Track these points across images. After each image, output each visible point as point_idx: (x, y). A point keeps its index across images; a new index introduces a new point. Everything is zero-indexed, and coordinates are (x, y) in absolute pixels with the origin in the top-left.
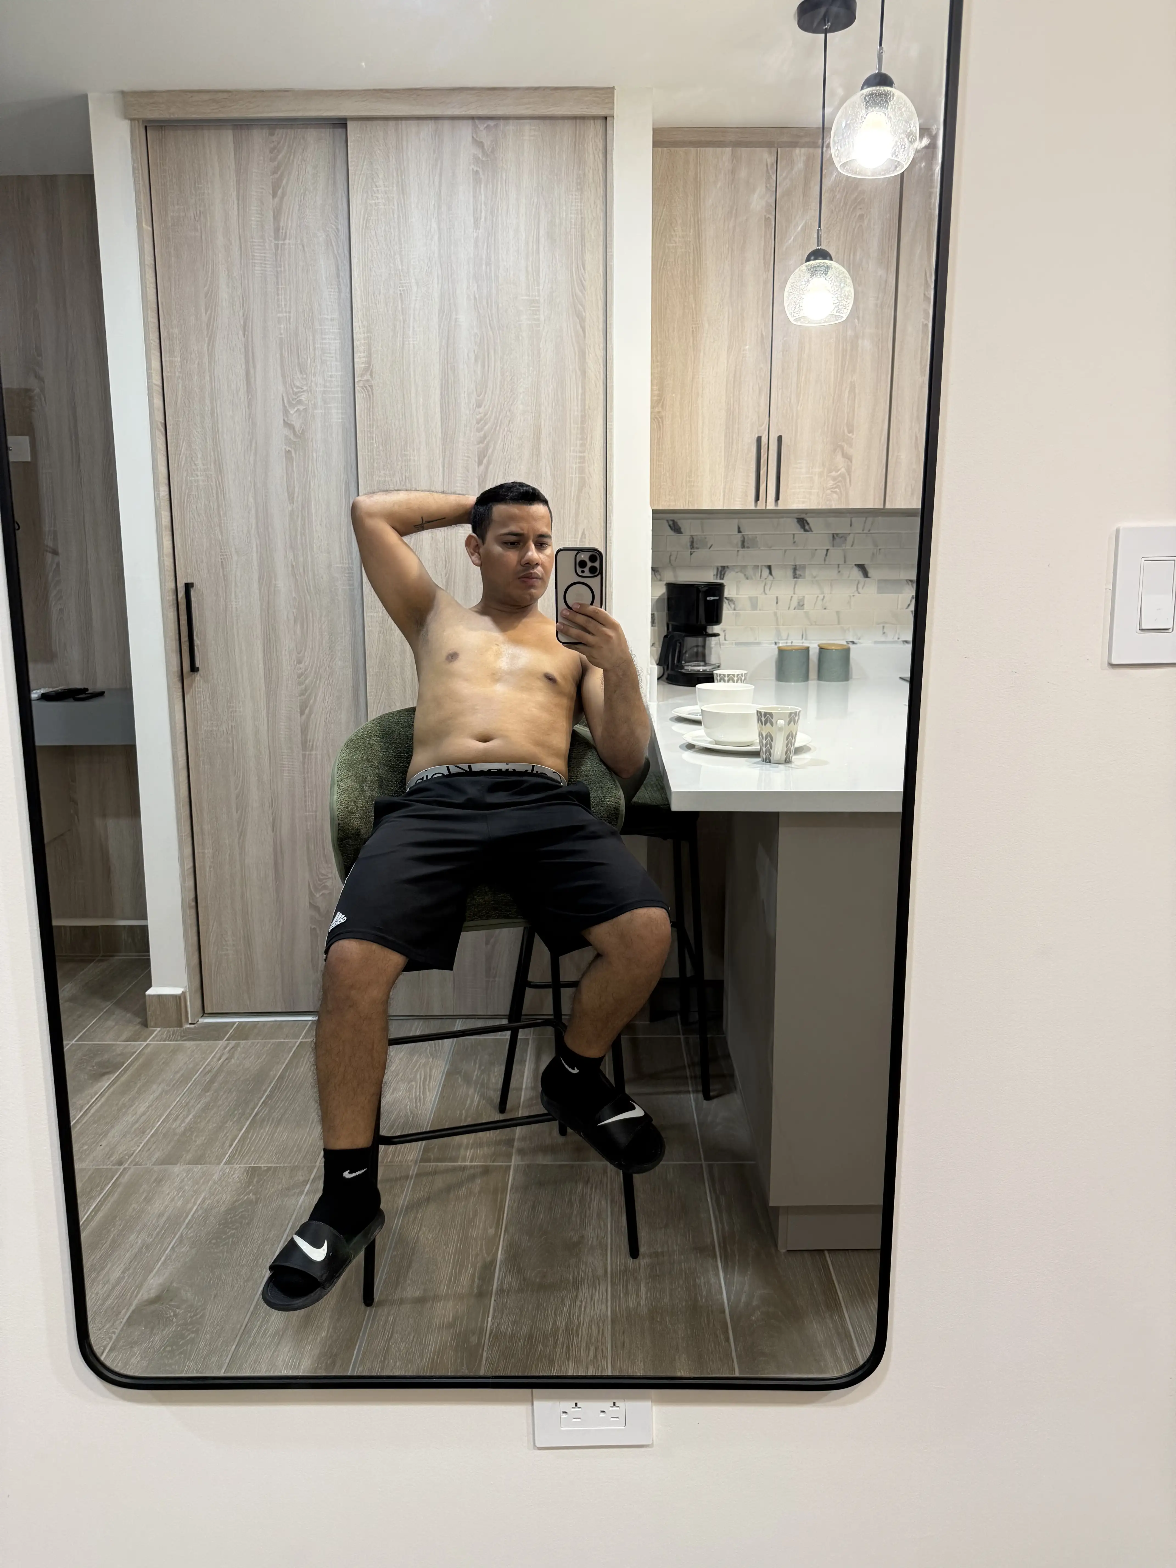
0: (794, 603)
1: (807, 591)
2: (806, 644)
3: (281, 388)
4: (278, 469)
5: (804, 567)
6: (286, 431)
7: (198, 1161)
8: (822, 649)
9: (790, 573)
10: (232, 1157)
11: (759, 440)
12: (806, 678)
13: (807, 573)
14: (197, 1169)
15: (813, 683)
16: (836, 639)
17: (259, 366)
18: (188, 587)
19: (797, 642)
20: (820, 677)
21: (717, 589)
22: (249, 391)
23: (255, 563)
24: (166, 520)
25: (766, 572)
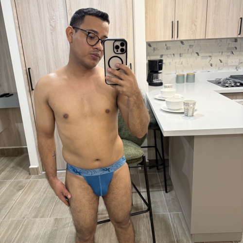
0: (180, 63)
1: (183, 60)
2: (183, 73)
3: (48, 15)
4: (49, 37)
5: (182, 54)
6: (51, 27)
7: (42, 217)
8: (187, 75)
9: (179, 55)
10: (51, 215)
11: (172, 22)
12: (184, 82)
13: (183, 55)
14: (42, 219)
15: (185, 83)
16: (191, 72)
17: (42, 10)
18: (29, 69)
19: (181, 73)
20: (187, 81)
21: (161, 61)
22: (40, 17)
23: (45, 62)
24: (22, 52)
25: (173, 55)
